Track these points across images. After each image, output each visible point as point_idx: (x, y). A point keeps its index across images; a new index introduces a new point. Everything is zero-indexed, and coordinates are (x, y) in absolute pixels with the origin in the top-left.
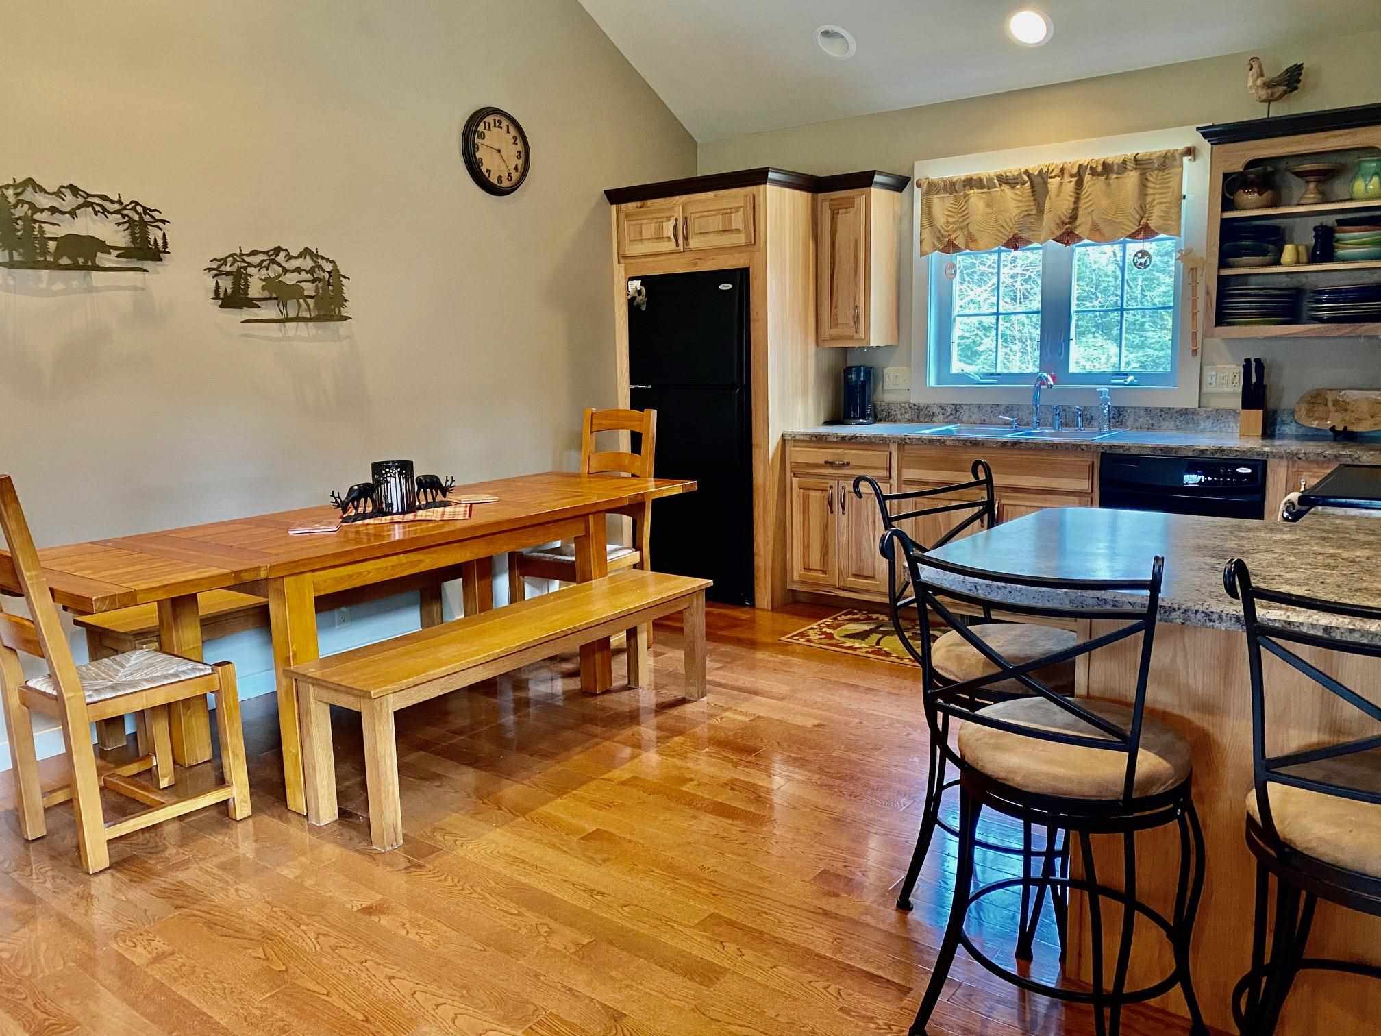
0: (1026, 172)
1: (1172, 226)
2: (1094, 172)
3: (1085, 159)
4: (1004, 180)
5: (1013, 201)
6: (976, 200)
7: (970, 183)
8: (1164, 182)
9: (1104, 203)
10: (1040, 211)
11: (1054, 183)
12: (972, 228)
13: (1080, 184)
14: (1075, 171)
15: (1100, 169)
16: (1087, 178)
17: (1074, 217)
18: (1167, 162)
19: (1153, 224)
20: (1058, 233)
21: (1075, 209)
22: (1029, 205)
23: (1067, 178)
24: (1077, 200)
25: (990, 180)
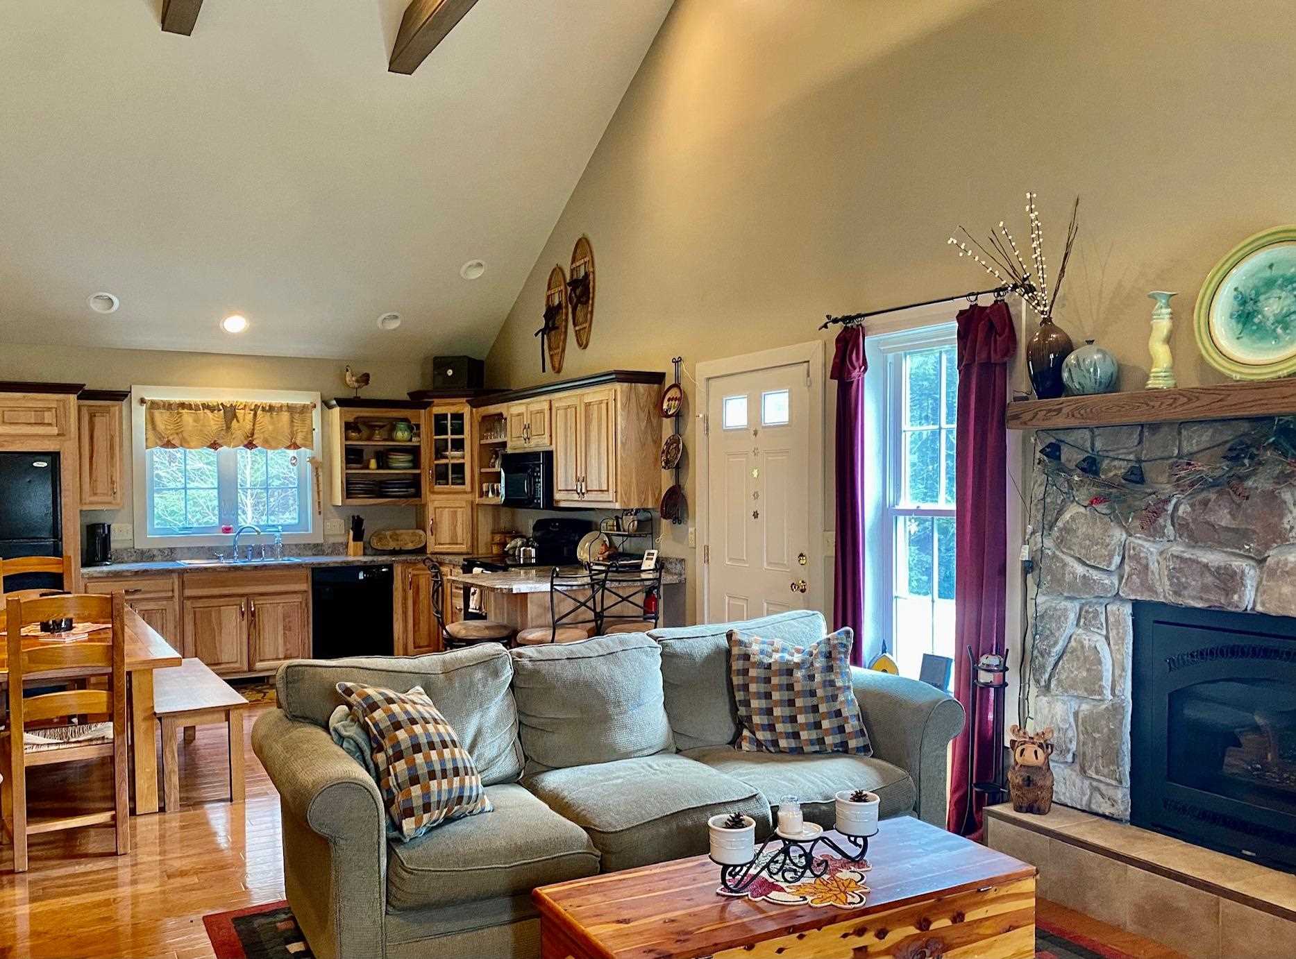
0: (222, 404)
1: (308, 443)
2: (264, 409)
3: (258, 402)
4: (206, 406)
5: (214, 421)
6: (187, 416)
7: (182, 405)
8: (303, 421)
9: (270, 428)
10: (228, 428)
11: (240, 413)
12: (185, 435)
13: (255, 415)
14: (253, 408)
15: (267, 408)
16: (259, 412)
17: (253, 434)
18: (304, 410)
19: (298, 442)
20: (246, 443)
21: (254, 429)
22: (222, 422)
23: (247, 411)
24: (254, 425)
25: (197, 406)
